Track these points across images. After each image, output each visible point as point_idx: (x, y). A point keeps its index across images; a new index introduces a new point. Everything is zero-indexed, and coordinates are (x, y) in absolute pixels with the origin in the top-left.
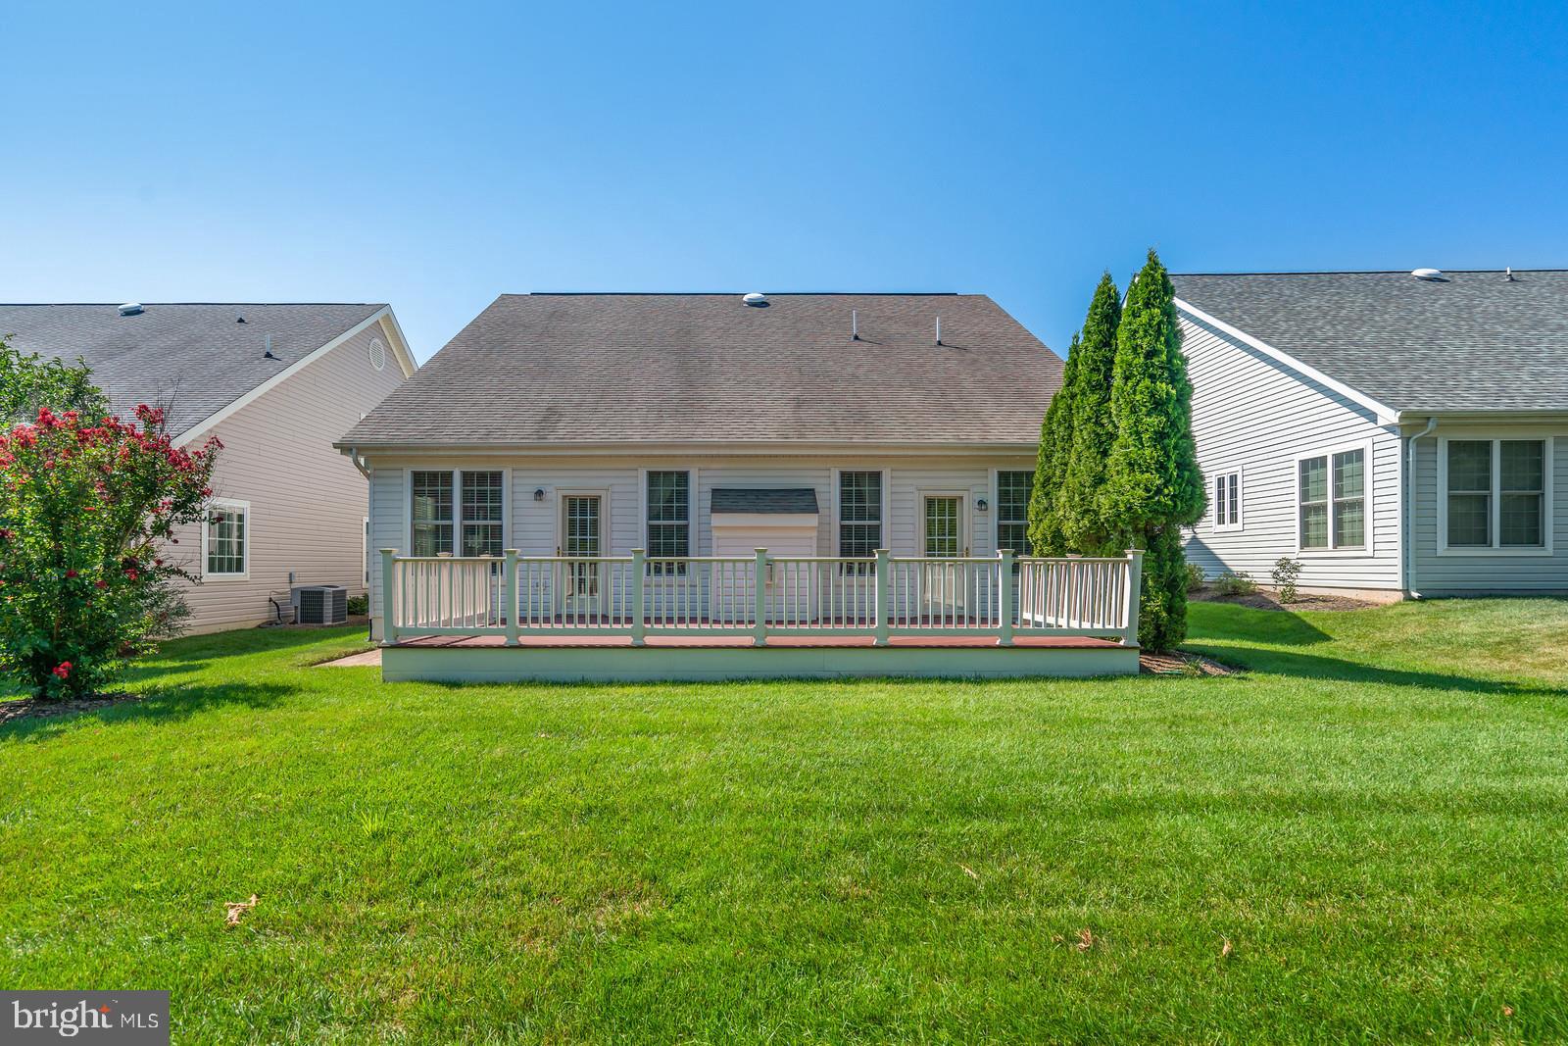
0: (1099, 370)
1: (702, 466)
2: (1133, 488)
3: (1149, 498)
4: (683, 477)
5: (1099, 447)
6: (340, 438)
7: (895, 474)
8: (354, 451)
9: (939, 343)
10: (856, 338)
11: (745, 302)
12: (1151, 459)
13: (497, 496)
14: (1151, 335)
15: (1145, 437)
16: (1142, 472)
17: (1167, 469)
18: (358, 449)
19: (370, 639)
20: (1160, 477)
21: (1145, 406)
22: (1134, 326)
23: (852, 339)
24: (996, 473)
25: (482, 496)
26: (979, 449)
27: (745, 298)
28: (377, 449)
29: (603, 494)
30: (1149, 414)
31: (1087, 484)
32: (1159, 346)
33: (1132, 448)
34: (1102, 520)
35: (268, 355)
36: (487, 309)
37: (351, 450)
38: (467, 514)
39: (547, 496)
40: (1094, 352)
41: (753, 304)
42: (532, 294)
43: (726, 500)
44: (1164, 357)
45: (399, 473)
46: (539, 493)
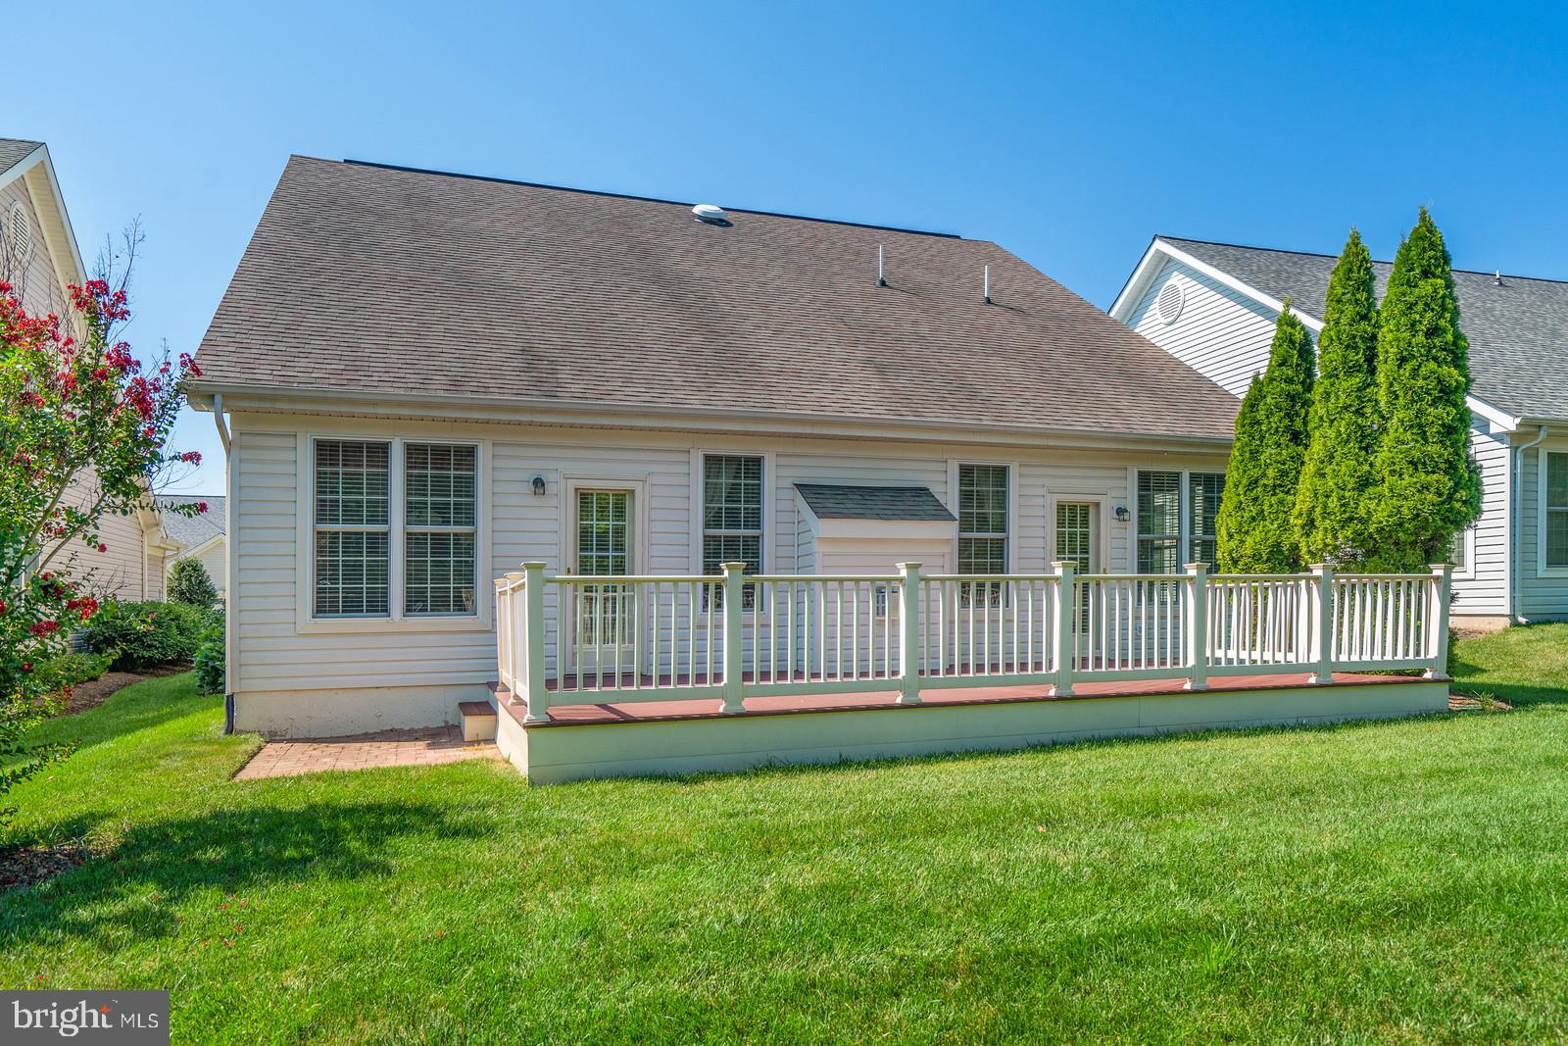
0: (1356, 348)
2: (1419, 491)
3: (1443, 503)
5: (1361, 441)
7: (1025, 471)
8: (218, 399)
9: (988, 301)
10: (883, 284)
11: (695, 215)
12: (1439, 456)
13: (467, 486)
14: (1432, 310)
15: (1431, 431)
16: (1427, 473)
17: (1456, 469)
18: (225, 396)
19: (230, 730)
20: (1450, 480)
21: (1430, 395)
22: (1412, 299)
23: (878, 283)
24: (1136, 474)
25: (441, 486)
26: (1126, 441)
27: (697, 210)
28: (261, 398)
29: (637, 486)
30: (1434, 403)
31: (1350, 486)
32: (1442, 323)
33: (1412, 444)
34: (1371, 530)
36: (284, 176)
37: (212, 397)
38: (414, 511)
39: (550, 488)
40: (1351, 325)
41: (708, 220)
42: (346, 161)
43: (826, 499)
44: (1449, 337)
46: (539, 483)
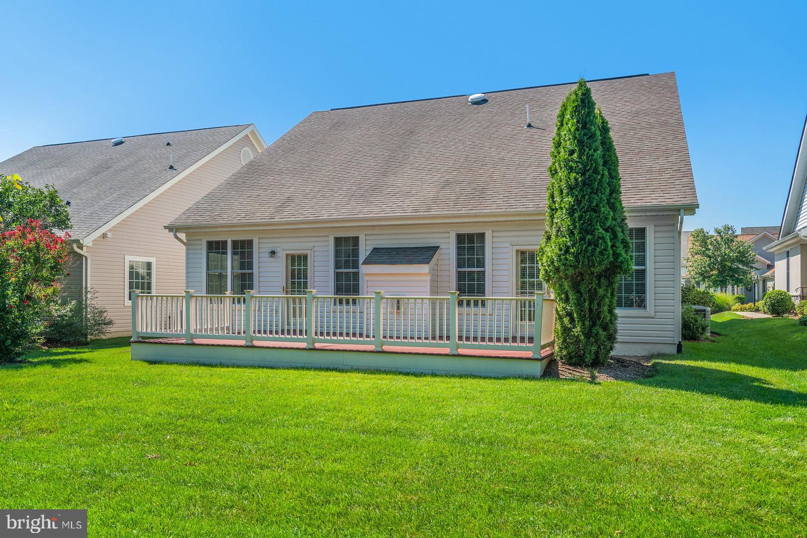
1: (367, 233)
4: (356, 240)
6: (169, 223)
35: (171, 167)
45: (199, 242)
